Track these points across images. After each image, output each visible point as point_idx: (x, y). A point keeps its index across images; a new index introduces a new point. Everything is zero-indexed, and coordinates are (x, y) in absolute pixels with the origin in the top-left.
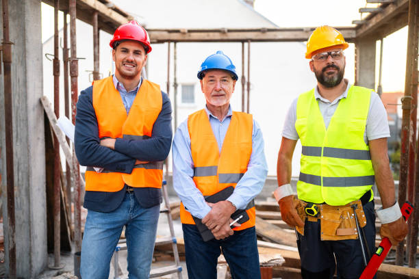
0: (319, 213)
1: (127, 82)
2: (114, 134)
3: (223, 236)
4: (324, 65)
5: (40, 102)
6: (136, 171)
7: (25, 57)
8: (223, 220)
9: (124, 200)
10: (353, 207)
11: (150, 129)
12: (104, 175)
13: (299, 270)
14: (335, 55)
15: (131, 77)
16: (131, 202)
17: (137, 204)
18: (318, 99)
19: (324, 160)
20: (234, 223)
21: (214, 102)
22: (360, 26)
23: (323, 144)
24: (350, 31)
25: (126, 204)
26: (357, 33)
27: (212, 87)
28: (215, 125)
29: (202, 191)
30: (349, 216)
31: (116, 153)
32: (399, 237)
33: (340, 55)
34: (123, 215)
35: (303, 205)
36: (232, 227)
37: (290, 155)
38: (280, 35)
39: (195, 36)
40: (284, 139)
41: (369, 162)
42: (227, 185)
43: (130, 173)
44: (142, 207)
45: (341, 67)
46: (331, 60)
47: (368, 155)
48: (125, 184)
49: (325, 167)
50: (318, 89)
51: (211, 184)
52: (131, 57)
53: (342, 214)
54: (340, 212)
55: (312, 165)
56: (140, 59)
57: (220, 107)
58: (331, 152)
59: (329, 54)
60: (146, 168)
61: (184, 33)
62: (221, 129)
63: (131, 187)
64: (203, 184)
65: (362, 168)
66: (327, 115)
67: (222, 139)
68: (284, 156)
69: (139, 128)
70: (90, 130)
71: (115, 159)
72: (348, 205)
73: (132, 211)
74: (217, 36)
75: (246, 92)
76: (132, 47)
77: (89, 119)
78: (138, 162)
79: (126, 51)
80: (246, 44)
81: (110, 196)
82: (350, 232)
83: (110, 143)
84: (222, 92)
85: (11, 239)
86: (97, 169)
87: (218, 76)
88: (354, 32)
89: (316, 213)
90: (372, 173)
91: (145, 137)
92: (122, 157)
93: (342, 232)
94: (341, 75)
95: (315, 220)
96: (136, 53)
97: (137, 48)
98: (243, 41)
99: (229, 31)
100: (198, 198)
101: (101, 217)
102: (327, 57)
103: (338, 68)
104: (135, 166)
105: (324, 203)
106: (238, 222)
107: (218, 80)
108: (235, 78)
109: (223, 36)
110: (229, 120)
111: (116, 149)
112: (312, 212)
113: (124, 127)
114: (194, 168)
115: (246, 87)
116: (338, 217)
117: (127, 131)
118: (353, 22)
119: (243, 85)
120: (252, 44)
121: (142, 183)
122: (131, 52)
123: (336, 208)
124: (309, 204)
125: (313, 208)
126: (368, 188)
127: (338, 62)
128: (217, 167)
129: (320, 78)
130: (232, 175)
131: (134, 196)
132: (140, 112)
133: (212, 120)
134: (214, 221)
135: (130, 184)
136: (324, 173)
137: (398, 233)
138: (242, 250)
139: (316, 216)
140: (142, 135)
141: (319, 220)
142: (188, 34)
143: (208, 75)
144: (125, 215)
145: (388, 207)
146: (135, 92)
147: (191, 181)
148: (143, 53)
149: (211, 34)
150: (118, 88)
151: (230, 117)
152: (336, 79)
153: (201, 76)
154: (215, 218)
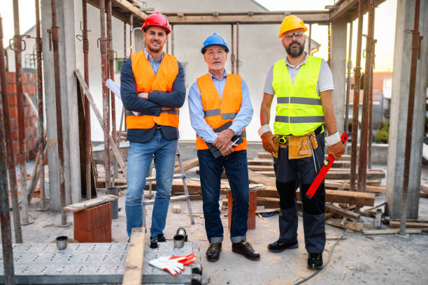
0: (287, 142)
1: (154, 54)
2: (147, 89)
3: (228, 152)
4: (290, 42)
5: (75, 73)
6: (162, 115)
7: (64, 37)
8: (226, 141)
9: (155, 135)
10: (309, 136)
11: (170, 86)
12: (141, 117)
13: (278, 200)
14: (298, 35)
15: (157, 51)
16: (160, 136)
17: (164, 137)
18: (287, 65)
19: (290, 106)
20: (233, 144)
21: (214, 67)
22: (332, 11)
23: (290, 95)
24: (325, 15)
25: (156, 137)
26: (330, 16)
27: (212, 57)
28: (216, 83)
29: (211, 126)
30: (307, 142)
31: (149, 102)
32: (339, 153)
33: (301, 35)
34: (154, 145)
35: (277, 137)
36: (233, 146)
37: (269, 105)
38: (264, 18)
39: (190, 19)
40: (265, 94)
41: (320, 107)
42: (228, 120)
43: (158, 116)
44: (167, 140)
45: (302, 43)
46: (294, 38)
47: (319, 102)
48: (156, 124)
49: (291, 110)
50: (288, 59)
51: (217, 121)
52: (157, 37)
53: (302, 142)
54: (301, 140)
55: (283, 109)
56: (162, 39)
57: (218, 70)
58: (295, 100)
59: (294, 34)
60: (169, 113)
61: (181, 17)
62: (220, 86)
63: (159, 126)
64: (212, 121)
65: (316, 111)
66: (293, 76)
67: (222, 92)
68: (265, 106)
69: (163, 86)
70: (131, 86)
71: (149, 106)
72: (306, 135)
73: (160, 142)
74: (209, 19)
75: (235, 68)
76: (157, 31)
77: (130, 79)
78: (163, 109)
79: (153, 33)
80: (235, 26)
81: (146, 131)
82: (308, 152)
83: (145, 95)
84: (219, 60)
85: (61, 176)
86: (136, 113)
87: (215, 50)
88: (328, 15)
89: (285, 141)
90: (322, 115)
91: (168, 92)
92: (153, 105)
93: (302, 152)
94: (302, 49)
95: (285, 147)
96: (160, 34)
97: (160, 31)
98: (232, 24)
99: (220, 14)
100: (209, 129)
101: (140, 146)
102: (292, 36)
103: (299, 44)
104: (162, 111)
105: (291, 135)
106: (236, 143)
107: (216, 52)
108: (227, 50)
109: (215, 19)
110: (225, 80)
111: (149, 100)
112: (282, 141)
113: (153, 85)
114: (205, 112)
115: (235, 64)
116: (299, 143)
117: (155, 88)
118: (326, 7)
119: (233, 63)
120: (240, 26)
121: (166, 123)
122: (157, 34)
123: (299, 137)
124: (281, 136)
125: (283, 138)
126: (320, 124)
127: (300, 40)
128: (220, 110)
129: (288, 51)
130: (230, 114)
131: (161, 132)
132: (164, 75)
133: (215, 80)
134: (221, 142)
135: (159, 123)
136: (290, 114)
137: (339, 151)
138: (238, 165)
139: (286, 143)
140: (165, 90)
141: (288, 147)
142: (184, 17)
143: (208, 49)
144: (155, 145)
145: (332, 134)
146: (160, 62)
147: (204, 120)
148: (165, 34)
149: (204, 17)
150: (149, 59)
151: (226, 77)
152: (298, 51)
153: (204, 51)
154: (222, 140)
